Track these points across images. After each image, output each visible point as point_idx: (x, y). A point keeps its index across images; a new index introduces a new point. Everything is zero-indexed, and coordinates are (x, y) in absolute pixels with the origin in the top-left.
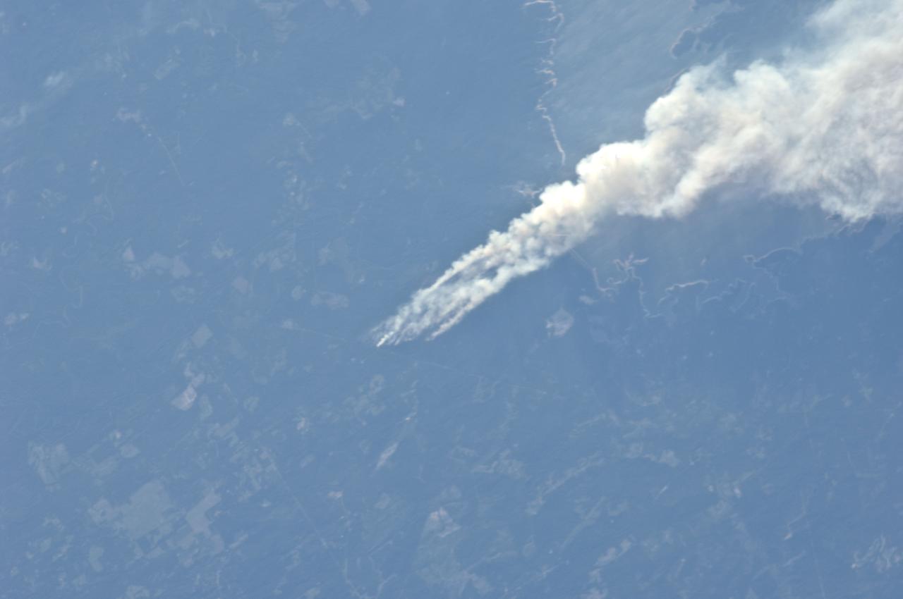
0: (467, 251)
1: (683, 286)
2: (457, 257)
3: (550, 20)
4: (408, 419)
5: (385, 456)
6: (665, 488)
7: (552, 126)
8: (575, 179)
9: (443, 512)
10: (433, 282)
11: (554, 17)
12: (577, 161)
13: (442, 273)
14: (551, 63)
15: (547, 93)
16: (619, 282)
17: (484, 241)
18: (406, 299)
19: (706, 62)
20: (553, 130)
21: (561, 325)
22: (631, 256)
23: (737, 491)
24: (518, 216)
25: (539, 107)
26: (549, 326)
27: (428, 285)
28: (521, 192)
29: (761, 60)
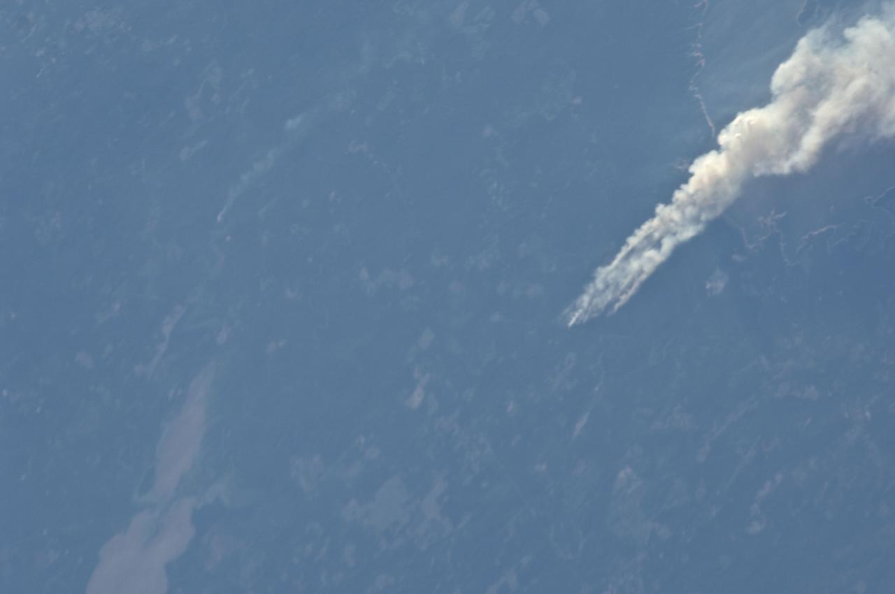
0: (639, 226)
1: (816, 233)
2: (631, 233)
3: (696, 6)
4: (596, 389)
5: (580, 426)
6: (809, 420)
7: (702, 103)
8: (718, 148)
9: (629, 470)
10: (613, 258)
11: (700, 4)
12: (718, 132)
13: (618, 250)
14: (699, 45)
15: (697, 74)
16: (764, 238)
17: (652, 215)
18: (590, 278)
19: (819, 25)
20: (704, 107)
21: (718, 284)
22: (773, 212)
23: (868, 414)
24: (678, 188)
25: (691, 88)
26: (708, 286)
27: (609, 263)
28: (680, 167)
29: (868, 15)
